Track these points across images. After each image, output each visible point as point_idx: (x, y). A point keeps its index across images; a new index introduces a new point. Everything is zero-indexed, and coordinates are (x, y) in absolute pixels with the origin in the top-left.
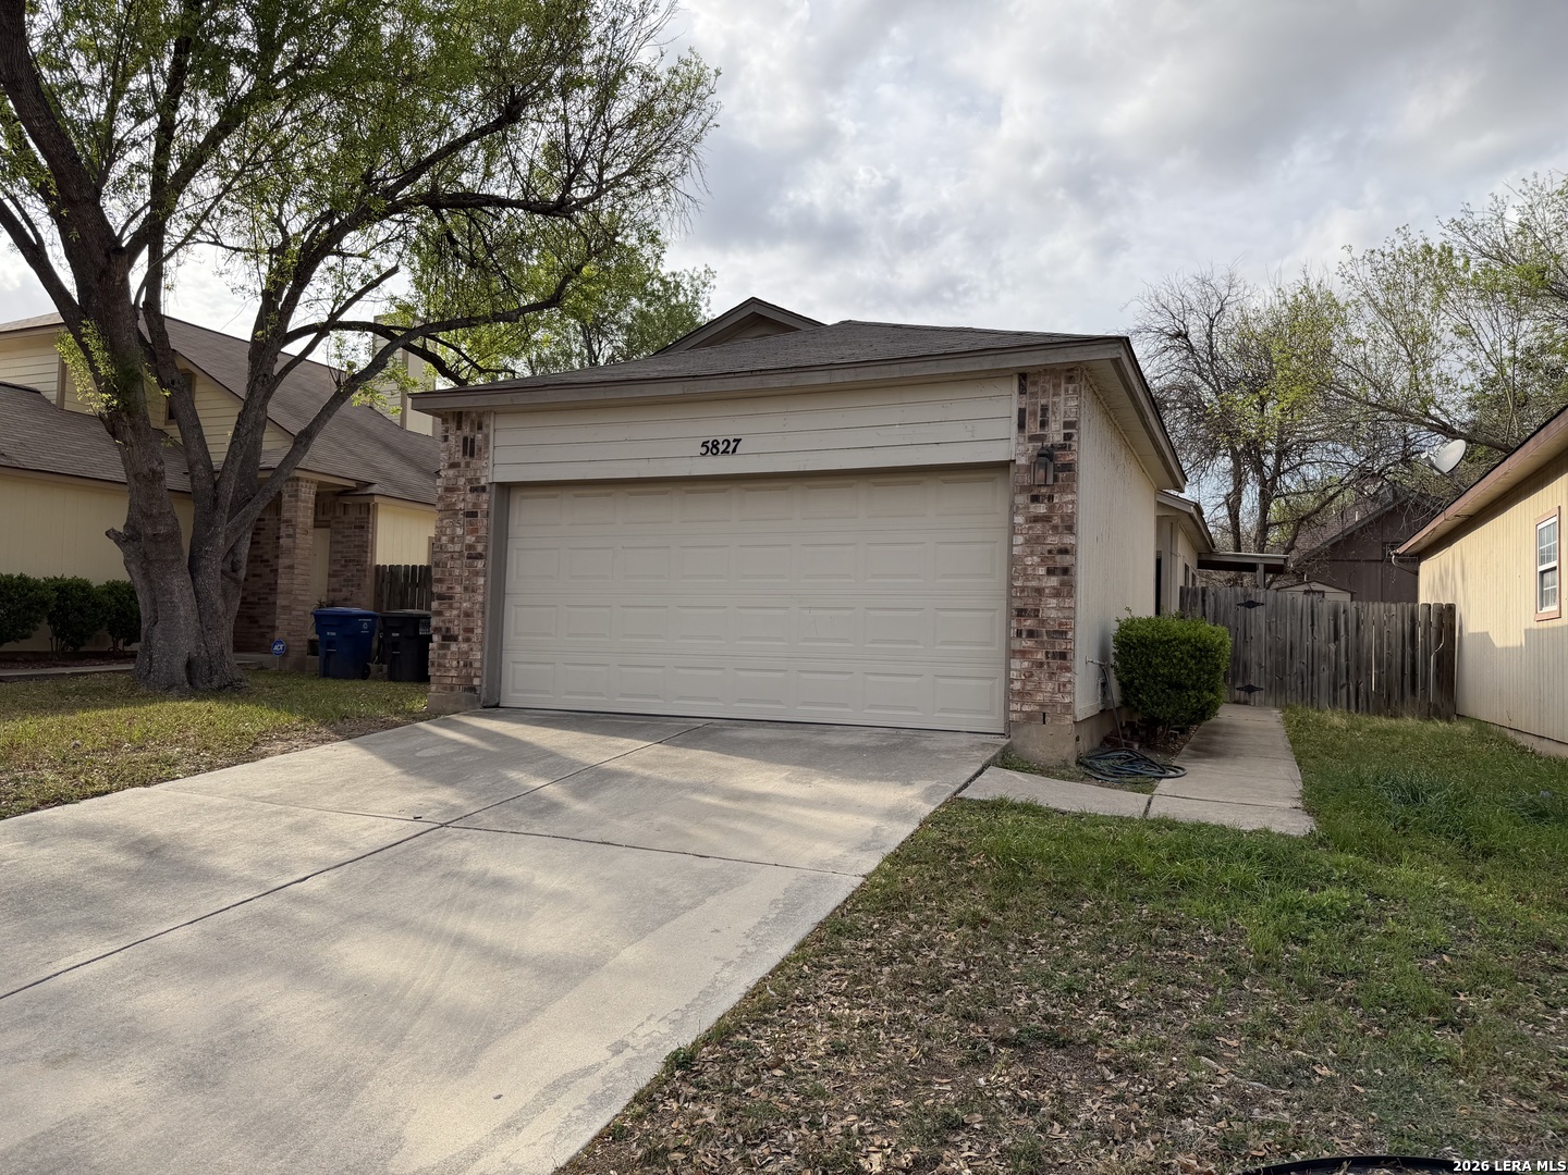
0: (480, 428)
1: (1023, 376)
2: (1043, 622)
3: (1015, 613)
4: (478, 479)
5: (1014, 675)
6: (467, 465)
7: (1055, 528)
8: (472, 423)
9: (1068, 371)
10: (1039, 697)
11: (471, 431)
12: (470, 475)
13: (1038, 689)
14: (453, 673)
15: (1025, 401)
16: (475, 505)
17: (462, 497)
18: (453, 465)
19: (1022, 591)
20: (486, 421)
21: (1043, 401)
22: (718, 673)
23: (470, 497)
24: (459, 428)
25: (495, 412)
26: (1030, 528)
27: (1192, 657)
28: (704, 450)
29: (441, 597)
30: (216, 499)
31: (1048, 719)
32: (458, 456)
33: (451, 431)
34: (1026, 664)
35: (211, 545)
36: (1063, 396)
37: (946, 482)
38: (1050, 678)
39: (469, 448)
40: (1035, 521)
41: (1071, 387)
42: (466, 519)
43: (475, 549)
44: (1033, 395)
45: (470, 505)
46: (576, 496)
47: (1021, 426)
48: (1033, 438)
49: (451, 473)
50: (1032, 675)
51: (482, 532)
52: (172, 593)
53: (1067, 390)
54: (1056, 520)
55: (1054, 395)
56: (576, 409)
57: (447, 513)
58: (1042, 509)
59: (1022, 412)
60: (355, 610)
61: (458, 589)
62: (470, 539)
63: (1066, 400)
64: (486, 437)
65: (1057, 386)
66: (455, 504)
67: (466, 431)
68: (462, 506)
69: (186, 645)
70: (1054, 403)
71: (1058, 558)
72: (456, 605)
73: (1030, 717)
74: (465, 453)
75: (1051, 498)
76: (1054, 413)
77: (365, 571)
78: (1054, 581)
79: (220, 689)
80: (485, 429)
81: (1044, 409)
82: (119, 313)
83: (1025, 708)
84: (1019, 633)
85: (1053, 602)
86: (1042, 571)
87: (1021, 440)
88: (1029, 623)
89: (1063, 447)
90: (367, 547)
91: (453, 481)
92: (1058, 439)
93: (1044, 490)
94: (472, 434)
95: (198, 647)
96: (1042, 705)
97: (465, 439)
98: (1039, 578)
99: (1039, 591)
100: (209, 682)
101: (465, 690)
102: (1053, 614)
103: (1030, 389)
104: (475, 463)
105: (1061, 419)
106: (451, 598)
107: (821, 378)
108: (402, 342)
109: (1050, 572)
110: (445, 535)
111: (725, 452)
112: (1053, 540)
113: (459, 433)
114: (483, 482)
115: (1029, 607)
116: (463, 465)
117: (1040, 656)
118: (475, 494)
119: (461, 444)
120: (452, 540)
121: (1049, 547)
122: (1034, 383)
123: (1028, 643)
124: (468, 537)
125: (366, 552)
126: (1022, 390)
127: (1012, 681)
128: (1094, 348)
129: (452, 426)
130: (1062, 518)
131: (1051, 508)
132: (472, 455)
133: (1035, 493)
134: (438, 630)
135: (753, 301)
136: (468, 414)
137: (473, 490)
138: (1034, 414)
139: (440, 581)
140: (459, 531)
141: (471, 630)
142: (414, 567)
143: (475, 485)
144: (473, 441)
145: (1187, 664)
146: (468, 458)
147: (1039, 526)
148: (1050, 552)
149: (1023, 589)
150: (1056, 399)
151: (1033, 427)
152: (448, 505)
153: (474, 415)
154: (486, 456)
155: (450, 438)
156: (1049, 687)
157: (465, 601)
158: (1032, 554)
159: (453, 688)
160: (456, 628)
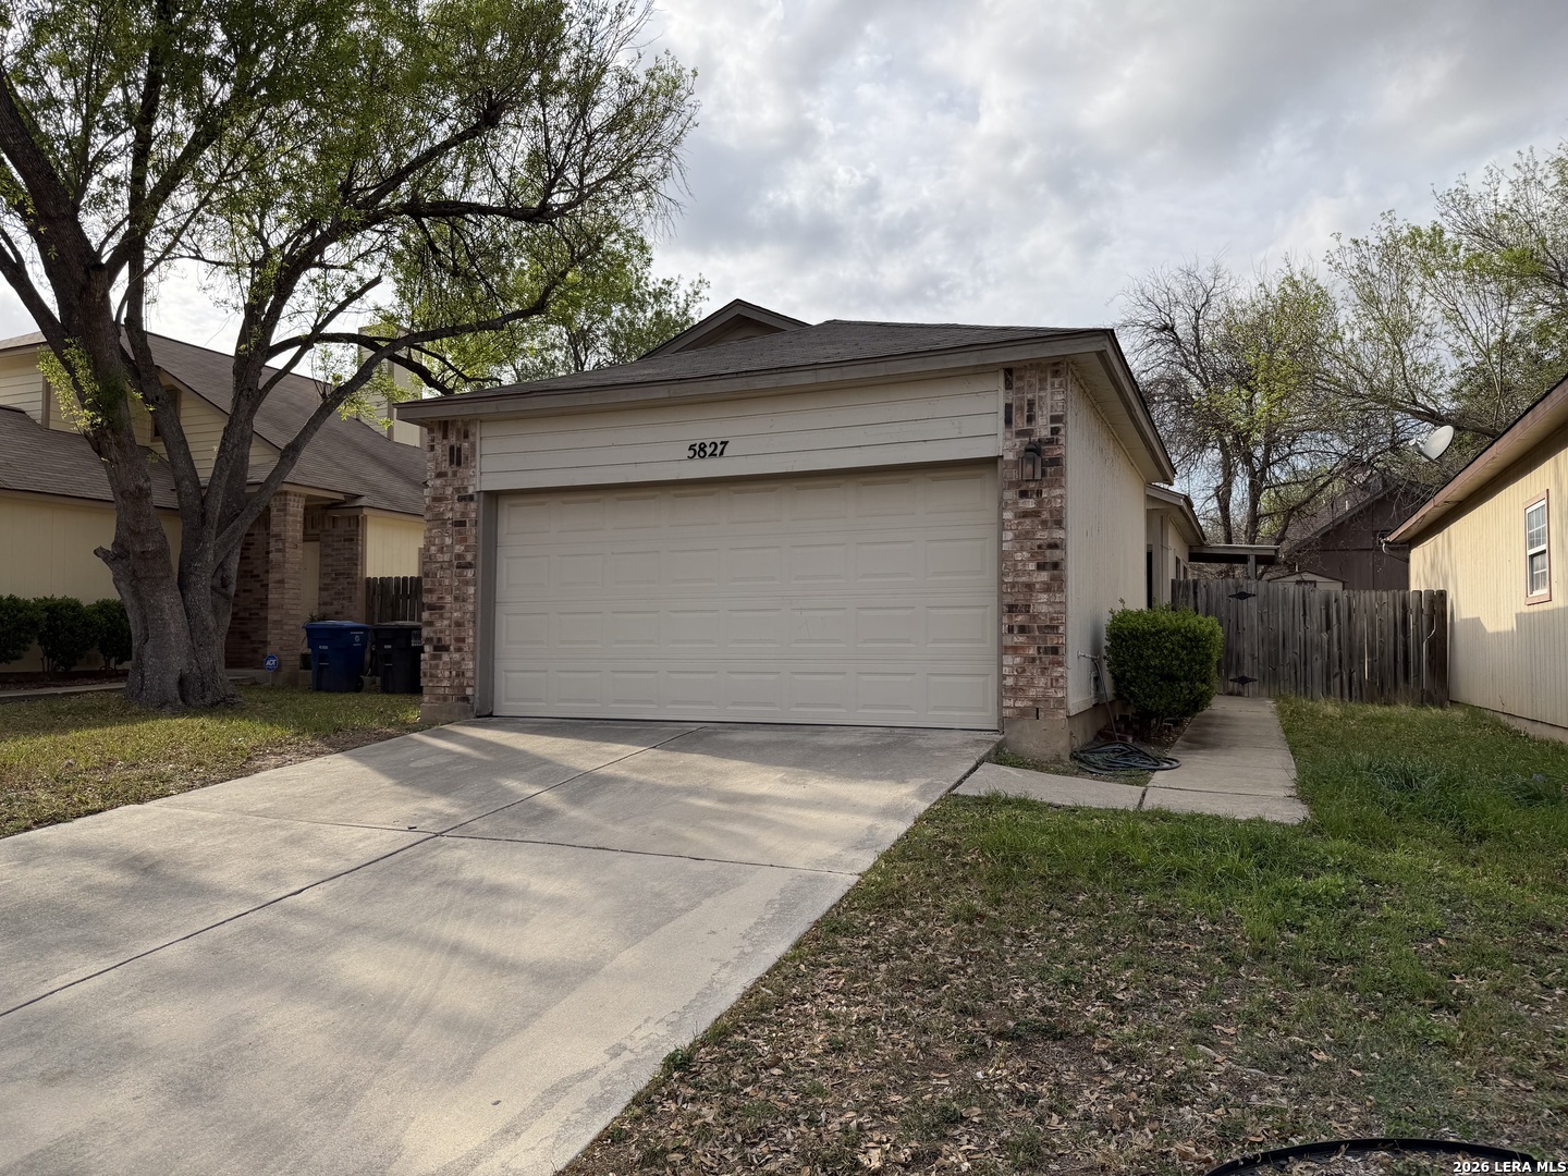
0: (466, 436)
1: (1009, 372)
2: (1034, 617)
3: (1006, 609)
4: (465, 488)
5: (1006, 671)
6: (455, 473)
7: (1044, 523)
8: (458, 431)
9: (1055, 364)
10: (1032, 693)
11: (457, 439)
12: (457, 484)
13: (1031, 684)
14: (446, 683)
15: (1012, 397)
16: (463, 514)
17: (450, 507)
18: (440, 475)
19: (1012, 587)
20: (472, 429)
21: (1030, 396)
22: (711, 676)
23: (458, 506)
24: (445, 437)
25: (481, 419)
26: (1019, 524)
27: (1184, 648)
28: (692, 453)
29: (432, 608)
30: (203, 516)
31: (1042, 714)
32: (445, 466)
33: (437, 441)
34: (1018, 660)
35: (200, 561)
36: (1049, 390)
37: (934, 479)
38: (1043, 674)
39: (456, 457)
40: (1024, 517)
41: (1057, 381)
42: (453, 529)
43: (464, 559)
44: (1020, 389)
45: (458, 514)
46: (565, 503)
47: (1008, 421)
48: (1020, 433)
49: (438, 482)
50: (1024, 671)
51: (471, 541)
52: (162, 611)
53: (1053, 385)
54: (1045, 515)
55: (1040, 390)
56: (563, 415)
57: (436, 523)
58: (1030, 504)
59: (1008, 407)
60: (347, 623)
61: (449, 599)
62: (459, 549)
63: (1053, 394)
64: (473, 445)
65: (1042, 381)
66: (443, 513)
67: (453, 440)
68: (450, 515)
69: (178, 662)
70: (1041, 398)
71: (1048, 552)
72: (447, 615)
73: (1023, 712)
74: (451, 462)
75: (1039, 493)
76: (1041, 408)
77: (355, 583)
78: (1044, 576)
79: (213, 705)
80: (471, 438)
81: (1031, 404)
82: (100, 330)
83: (1018, 704)
84: (1011, 629)
85: (1044, 597)
86: (1032, 566)
87: (1009, 435)
88: (1020, 619)
89: (1050, 442)
90: (357, 559)
91: (440, 492)
92: (1045, 433)
93: (1032, 485)
94: (459, 443)
95: (190, 663)
96: (1035, 701)
97: (452, 448)
98: (1029, 573)
99: (1030, 586)
100: (202, 698)
101: (458, 699)
102: (1044, 609)
103: (1016, 384)
104: (462, 472)
105: (1047, 413)
106: (442, 608)
107: (805, 378)
108: (386, 353)
109: (1041, 567)
110: (434, 545)
111: (712, 454)
112: (1043, 535)
113: (445, 442)
114: (471, 490)
115: (1020, 603)
116: (450, 474)
117: (1032, 651)
118: (463, 503)
119: (447, 453)
120: (441, 550)
121: (1038, 542)
122: (1020, 378)
123: (1020, 639)
124: (457, 547)
125: (356, 565)
126: (1008, 386)
127: (1004, 677)
128: (1080, 341)
129: (438, 435)
130: (1051, 512)
131: (1040, 503)
132: (459, 464)
133: (1023, 488)
134: (429, 640)
135: (738, 302)
136: (454, 422)
137: (461, 499)
138: (1021, 408)
139: (430, 591)
140: (448, 541)
141: (462, 640)
142: (405, 579)
143: (463, 494)
144: (459, 450)
145: (1178, 654)
146: (454, 467)
147: (1028, 521)
148: (1040, 547)
149: (1013, 585)
150: (1042, 394)
151: (1020, 423)
152: (437, 514)
153: (460, 424)
154: (473, 464)
155: (436, 447)
156: (1042, 682)
157: (456, 611)
158: (1022, 549)
159: (445, 698)
160: (447, 638)
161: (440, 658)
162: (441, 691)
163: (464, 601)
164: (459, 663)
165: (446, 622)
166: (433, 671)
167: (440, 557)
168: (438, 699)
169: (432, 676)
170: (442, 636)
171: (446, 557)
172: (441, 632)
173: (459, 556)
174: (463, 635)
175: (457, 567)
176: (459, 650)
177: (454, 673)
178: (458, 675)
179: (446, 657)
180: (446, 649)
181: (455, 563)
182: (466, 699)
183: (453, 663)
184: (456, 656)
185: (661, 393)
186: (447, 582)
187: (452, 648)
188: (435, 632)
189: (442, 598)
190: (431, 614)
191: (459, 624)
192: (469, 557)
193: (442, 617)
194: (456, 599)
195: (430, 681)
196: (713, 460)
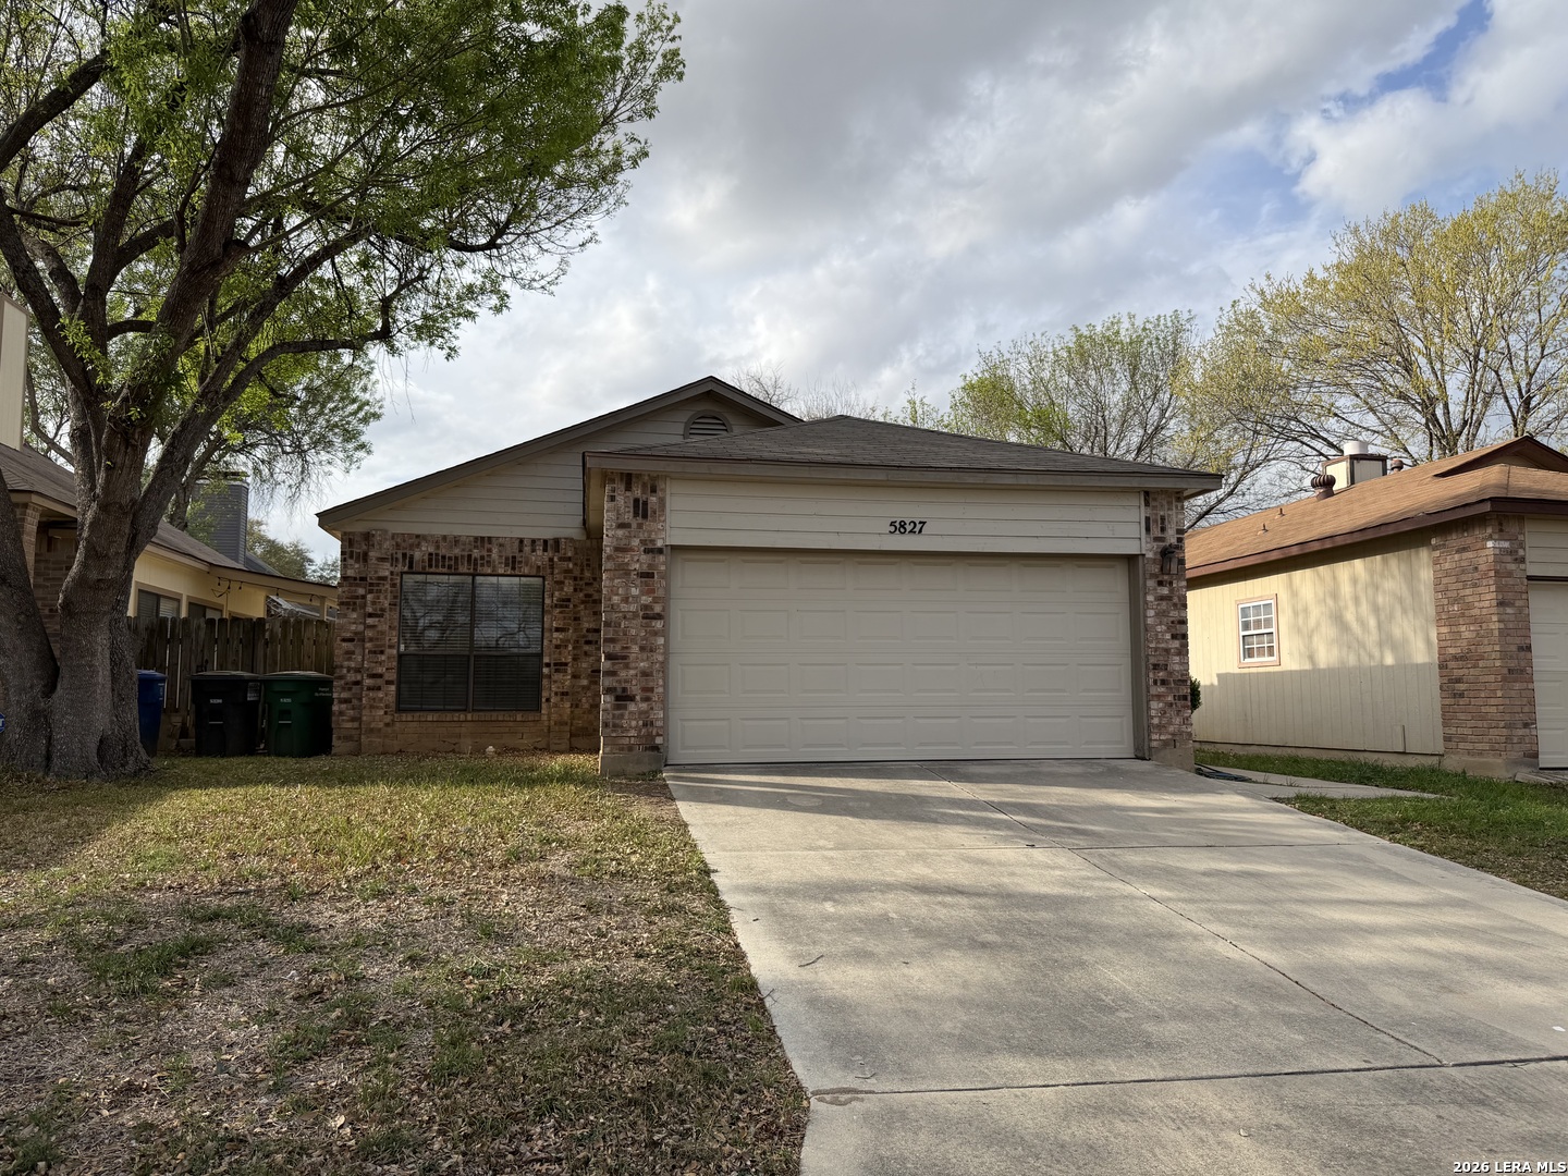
0: (654, 490)
1: (1147, 493)
2: (1171, 674)
3: (1151, 667)
4: (653, 541)
5: (1153, 713)
6: (640, 526)
7: (1175, 605)
8: (644, 485)
9: (1178, 493)
10: (1171, 729)
11: (643, 492)
12: (645, 536)
13: (1171, 722)
14: (631, 733)
15: (1149, 512)
16: (650, 566)
17: (636, 558)
18: (621, 526)
19: (1156, 651)
20: (660, 485)
21: (1162, 513)
23: (644, 558)
24: (628, 488)
25: (665, 477)
26: (1158, 605)
29: (612, 657)
31: (1178, 744)
32: (628, 517)
33: (618, 491)
34: (1161, 705)
36: (1174, 510)
37: (1077, 566)
38: (1178, 714)
39: (641, 509)
40: (1161, 599)
41: (1179, 505)
42: (639, 580)
43: (653, 610)
44: (1154, 508)
45: (645, 566)
47: (1148, 530)
48: (1157, 539)
49: (620, 533)
50: (1165, 713)
51: (660, 593)
53: (1177, 507)
54: (1175, 601)
55: (1169, 509)
56: (761, 482)
57: (616, 573)
58: (1165, 591)
59: (1147, 519)
62: (646, 600)
63: (1177, 513)
64: (662, 501)
65: (1170, 503)
67: (638, 492)
68: (637, 566)
69: (101, 719)
70: (1168, 515)
71: (1176, 627)
72: (632, 665)
73: (1165, 744)
74: (636, 514)
75: (1171, 583)
76: (1169, 522)
78: (1176, 644)
79: (135, 774)
80: (660, 494)
81: (1163, 519)
83: (1163, 737)
84: (1155, 682)
85: (1174, 659)
86: (1168, 636)
87: (1148, 540)
88: (1161, 674)
89: (1177, 547)
91: (624, 542)
92: (1174, 541)
93: (1166, 577)
94: (645, 496)
95: (112, 722)
96: (1173, 734)
97: (636, 501)
98: (1167, 641)
99: (1167, 651)
100: (122, 766)
101: (646, 749)
102: (1176, 667)
103: (1152, 503)
104: (648, 525)
105: (1174, 527)
107: (1008, 480)
109: (1174, 637)
110: (617, 594)
111: (911, 532)
112: (1174, 614)
113: (628, 494)
114: (659, 544)
115: (1161, 663)
116: (634, 526)
117: (1170, 698)
118: (650, 555)
119: (631, 505)
120: (626, 600)
121: (1172, 619)
122: (1155, 500)
123: (1162, 689)
124: (643, 598)
126: (1147, 504)
127: (1152, 718)
129: (621, 486)
130: (1179, 598)
131: (1172, 591)
132: (645, 516)
133: (1160, 579)
134: (610, 690)
135: (712, 379)
136: (639, 476)
137: (647, 551)
138: (1156, 521)
141: (650, 690)
143: (650, 546)
144: (645, 503)
146: (640, 520)
147: (1164, 603)
148: (1173, 622)
149: (1156, 649)
150: (1170, 512)
151: (1156, 532)
152: (620, 565)
153: (646, 478)
154: (662, 519)
155: (617, 498)
156: (1178, 720)
157: (643, 661)
158: (1161, 624)
159: (630, 748)
160: (633, 688)
161: (625, 707)
162: (626, 741)
163: (651, 651)
164: (646, 712)
165: (632, 672)
166: (617, 721)
167: (624, 607)
168: (622, 749)
169: (615, 726)
170: (628, 686)
171: (633, 608)
172: (626, 681)
173: (645, 607)
174: (651, 685)
175: (643, 618)
176: (647, 699)
177: (641, 723)
178: (645, 725)
179: (632, 707)
180: (632, 699)
181: (641, 613)
182: (656, 748)
183: (641, 713)
184: (644, 706)
185: (880, 476)
186: (633, 632)
187: (638, 698)
188: (619, 682)
189: (627, 648)
190: (613, 664)
191: (645, 674)
192: (658, 609)
193: (627, 667)
194: (642, 649)
195: (613, 731)
196: (912, 536)
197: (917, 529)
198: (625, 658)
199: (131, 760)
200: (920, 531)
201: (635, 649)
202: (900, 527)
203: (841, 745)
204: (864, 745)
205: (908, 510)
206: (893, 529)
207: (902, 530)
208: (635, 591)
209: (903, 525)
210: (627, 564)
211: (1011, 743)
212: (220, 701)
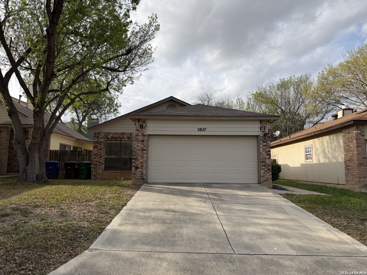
0: (144, 122)
1: (261, 121)
2: (266, 164)
3: (261, 162)
4: (144, 134)
5: (262, 173)
6: (141, 130)
7: (267, 147)
8: (142, 121)
9: (268, 120)
10: (266, 177)
11: (142, 123)
12: (142, 132)
13: (266, 175)
15: (261, 125)
16: (143, 139)
17: (140, 137)
18: (137, 130)
19: (262, 158)
20: (146, 121)
22: (200, 174)
23: (142, 137)
25: (147, 119)
26: (263, 147)
31: (268, 181)
32: (139, 128)
33: (137, 123)
34: (264, 171)
36: (268, 125)
37: (245, 138)
38: (268, 173)
39: (141, 127)
41: (269, 123)
42: (141, 142)
44: (263, 124)
45: (142, 139)
47: (261, 129)
48: (263, 132)
49: (137, 132)
50: (265, 173)
51: (145, 145)
53: (268, 124)
55: (266, 124)
57: (136, 141)
58: (265, 144)
59: (261, 127)
62: (142, 146)
64: (146, 125)
65: (267, 123)
68: (140, 139)
69: (37, 171)
70: (266, 126)
71: (268, 152)
75: (266, 142)
76: (266, 128)
78: (268, 156)
79: (44, 182)
80: (146, 123)
83: (264, 179)
84: (262, 166)
85: (268, 160)
86: (266, 155)
87: (261, 132)
88: (264, 164)
90: (48, 145)
91: (138, 134)
92: (267, 132)
93: (265, 141)
94: (142, 124)
95: (39, 172)
96: (267, 178)
97: (140, 125)
98: (265, 156)
99: (265, 158)
100: (42, 181)
101: (142, 179)
102: (268, 162)
103: (262, 123)
104: (143, 130)
105: (268, 128)
109: (267, 155)
110: (136, 145)
112: (267, 149)
113: (139, 123)
114: (145, 134)
115: (264, 161)
116: (140, 130)
117: (266, 170)
118: (143, 137)
120: (138, 146)
123: (264, 167)
126: (261, 123)
128: (275, 117)
130: (269, 146)
131: (267, 144)
134: (134, 166)
135: (172, 97)
136: (141, 119)
138: (263, 127)
143: (143, 135)
146: (141, 129)
147: (265, 147)
148: (267, 151)
151: (263, 130)
152: (136, 139)
153: (143, 120)
154: (146, 129)
155: (136, 124)
156: (268, 175)
157: (141, 160)
158: (264, 152)
159: (138, 179)
160: (139, 166)
161: (137, 170)
162: (137, 177)
163: (143, 158)
164: (142, 171)
165: (139, 162)
166: (135, 173)
167: (137, 148)
168: (136, 179)
169: (135, 174)
170: (138, 165)
171: (139, 148)
172: (137, 164)
173: (142, 148)
174: (143, 165)
175: (141, 150)
176: (142, 168)
177: (140, 173)
178: (141, 174)
179: (138, 170)
180: (139, 168)
181: (141, 149)
182: (144, 179)
183: (141, 171)
184: (141, 170)
185: (195, 118)
186: (139, 153)
187: (140, 168)
188: (136, 164)
189: (138, 157)
190: (135, 160)
191: (142, 163)
192: (145, 148)
193: (138, 161)
194: (141, 157)
195: (134, 175)
196: (203, 132)
197: (204, 130)
198: (137, 159)
199: (43, 179)
200: (205, 130)
201: (140, 157)
202: (200, 130)
203: (187, 179)
204: (192, 179)
205: (202, 126)
206: (198, 130)
207: (201, 130)
208: (140, 145)
209: (201, 129)
210: (138, 139)
211: (227, 180)
212: (70, 168)
